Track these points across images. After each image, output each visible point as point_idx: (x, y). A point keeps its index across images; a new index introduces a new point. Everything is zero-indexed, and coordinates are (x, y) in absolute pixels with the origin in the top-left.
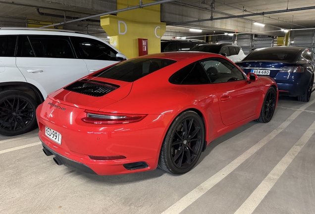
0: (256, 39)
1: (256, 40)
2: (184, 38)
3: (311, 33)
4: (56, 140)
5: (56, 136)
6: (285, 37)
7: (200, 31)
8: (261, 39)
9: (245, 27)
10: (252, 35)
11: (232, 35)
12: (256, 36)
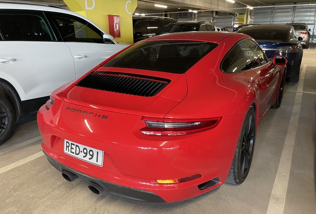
0: (217, 16)
1: (217, 18)
2: (143, 15)
3: (270, 11)
4: (93, 161)
5: (92, 156)
6: (246, 15)
7: (166, 7)
8: (221, 17)
9: (212, 4)
10: (212, 12)
11: (195, 12)
12: (217, 13)
